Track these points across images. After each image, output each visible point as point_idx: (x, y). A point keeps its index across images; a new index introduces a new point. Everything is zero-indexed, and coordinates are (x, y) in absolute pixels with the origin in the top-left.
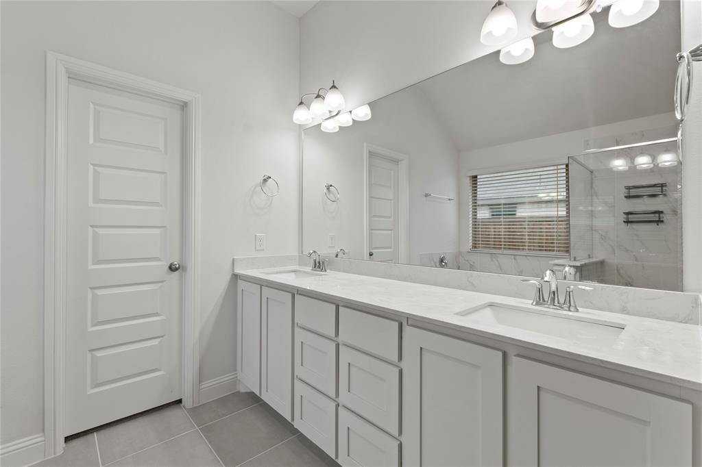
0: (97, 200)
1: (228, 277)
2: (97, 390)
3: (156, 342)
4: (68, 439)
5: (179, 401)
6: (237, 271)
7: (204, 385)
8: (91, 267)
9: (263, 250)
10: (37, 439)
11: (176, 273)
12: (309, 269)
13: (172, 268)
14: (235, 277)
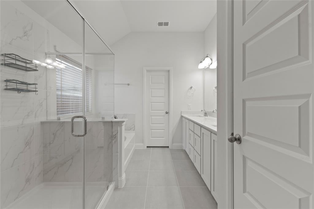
0: (152, 97)
1: (180, 116)
2: (152, 138)
3: (163, 130)
4: (147, 147)
5: (168, 147)
6: (182, 115)
7: (174, 144)
8: (151, 111)
9: (190, 109)
10: (142, 144)
11: (167, 114)
12: (203, 115)
13: (167, 113)
14: (182, 117)
